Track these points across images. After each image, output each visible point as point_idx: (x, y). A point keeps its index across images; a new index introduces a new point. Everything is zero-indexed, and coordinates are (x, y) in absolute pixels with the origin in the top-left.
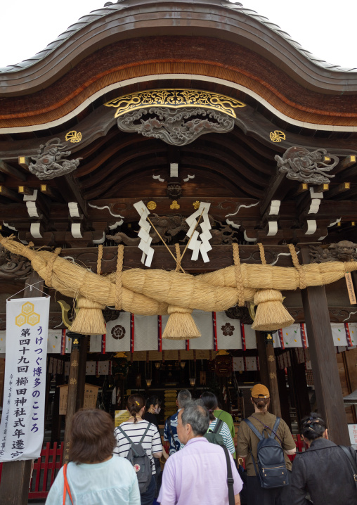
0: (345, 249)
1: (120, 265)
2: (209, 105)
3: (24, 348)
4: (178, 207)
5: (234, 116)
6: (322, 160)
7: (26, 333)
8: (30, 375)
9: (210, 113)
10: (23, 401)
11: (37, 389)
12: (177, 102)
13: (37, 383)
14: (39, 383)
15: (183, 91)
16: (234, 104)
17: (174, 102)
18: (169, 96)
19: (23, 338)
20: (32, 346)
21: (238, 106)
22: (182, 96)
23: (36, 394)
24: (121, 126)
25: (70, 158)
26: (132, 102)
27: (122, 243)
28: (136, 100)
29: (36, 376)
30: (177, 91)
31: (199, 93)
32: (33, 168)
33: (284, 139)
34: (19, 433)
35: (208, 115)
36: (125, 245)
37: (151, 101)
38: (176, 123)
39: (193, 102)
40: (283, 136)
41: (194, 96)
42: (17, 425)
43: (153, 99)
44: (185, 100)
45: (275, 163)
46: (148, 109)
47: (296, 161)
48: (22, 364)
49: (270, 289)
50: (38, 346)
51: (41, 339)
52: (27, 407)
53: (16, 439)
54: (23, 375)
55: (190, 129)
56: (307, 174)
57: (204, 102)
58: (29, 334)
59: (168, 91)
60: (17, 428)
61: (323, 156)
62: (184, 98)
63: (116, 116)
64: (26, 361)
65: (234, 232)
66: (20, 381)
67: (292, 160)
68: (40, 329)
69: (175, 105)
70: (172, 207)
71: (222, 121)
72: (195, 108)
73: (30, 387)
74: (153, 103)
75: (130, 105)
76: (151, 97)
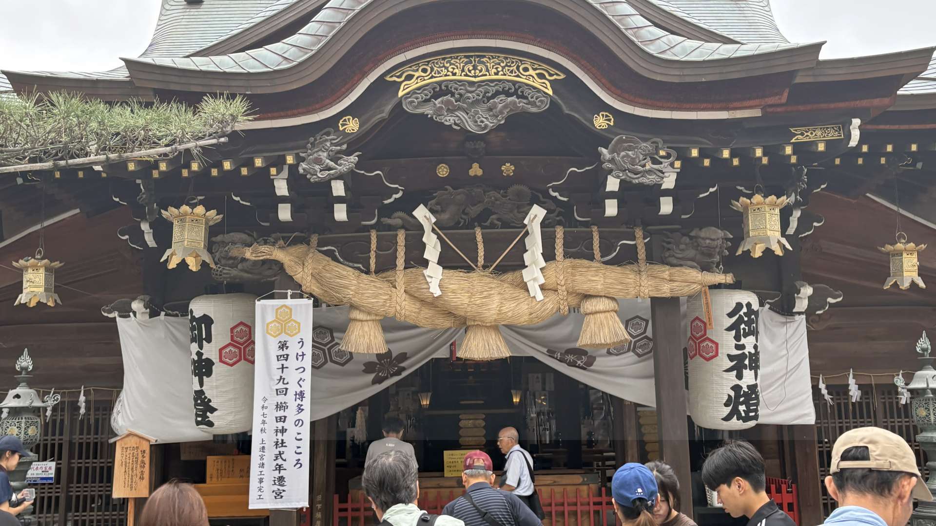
0: (708, 241)
1: (400, 262)
2: (518, 76)
3: (283, 365)
4: (480, 172)
5: (550, 92)
6: (657, 153)
7: (283, 346)
8: (290, 399)
9: (520, 87)
10: (283, 431)
11: (300, 416)
12: (477, 71)
13: (300, 409)
14: (303, 410)
15: (484, 56)
16: (551, 75)
17: (473, 72)
18: (466, 63)
19: (281, 352)
20: (292, 363)
21: (555, 77)
22: (483, 63)
23: (299, 422)
24: (407, 108)
26: (420, 73)
27: (403, 227)
28: (424, 71)
29: (299, 401)
30: (478, 56)
31: (506, 58)
32: (304, 169)
33: (612, 124)
34: (279, 468)
35: (516, 90)
36: (406, 230)
37: (445, 72)
38: (476, 102)
39: (498, 72)
40: (609, 120)
41: (499, 64)
42: (277, 458)
43: (447, 68)
44: (488, 70)
45: (599, 154)
46: (440, 83)
47: (624, 157)
48: (281, 386)
49: (601, 296)
50: (299, 364)
51: (303, 355)
52: (289, 438)
53: (276, 474)
54: (281, 399)
55: (494, 111)
56: (636, 173)
57: (511, 72)
58: (287, 348)
59: (466, 57)
60: (277, 462)
61: (657, 149)
62: (487, 67)
63: (401, 94)
64: (285, 382)
65: (559, 209)
66: (280, 406)
67: (618, 154)
68: (302, 342)
69: (475, 77)
70: (472, 173)
71: (534, 99)
72: (499, 81)
73: (291, 413)
74: (446, 75)
75: (417, 78)
76: (444, 66)
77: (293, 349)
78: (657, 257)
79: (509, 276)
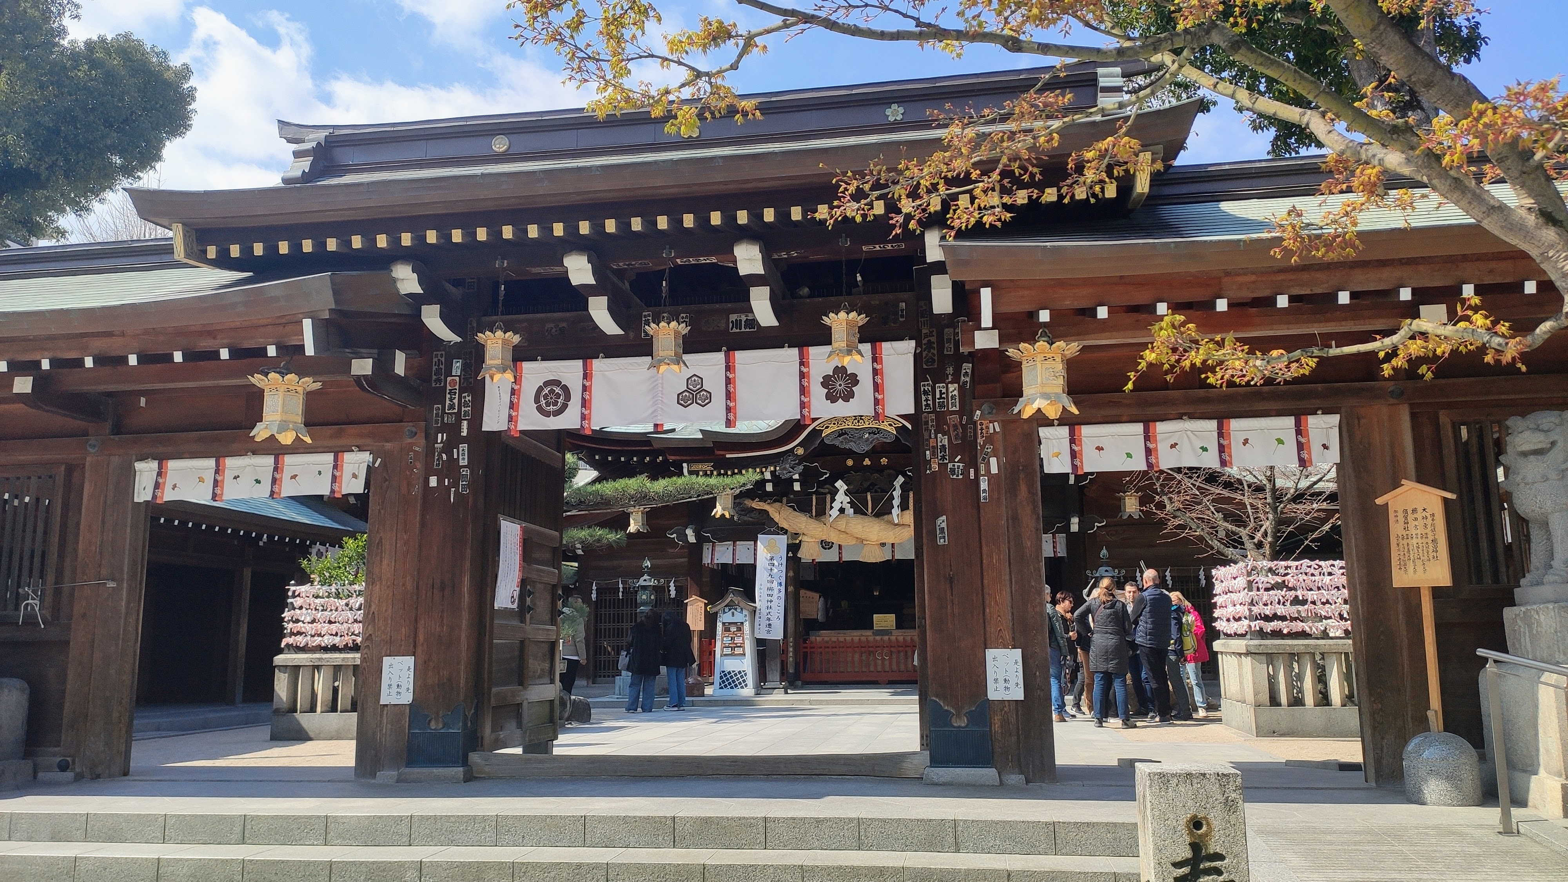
2: (879, 425)
3: (771, 569)
4: (869, 463)
5: (895, 433)
9: (880, 430)
10: (771, 601)
11: (779, 595)
14: (781, 585)
17: (857, 423)
18: (854, 420)
21: (897, 425)
22: (862, 419)
24: (826, 442)
25: (799, 464)
26: (832, 425)
27: (829, 493)
32: (779, 473)
34: (769, 619)
37: (844, 424)
38: (859, 438)
39: (869, 423)
41: (870, 420)
46: (842, 430)
55: (868, 442)
57: (876, 423)
59: (854, 417)
60: (768, 616)
63: (823, 435)
64: (772, 577)
70: (865, 463)
71: (888, 436)
72: (870, 428)
75: (831, 428)
79: (882, 519)
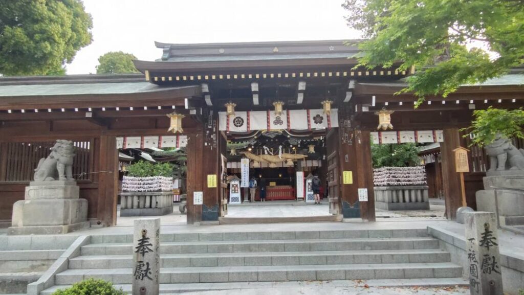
1: (261, 154)
8: (246, 172)
14: (248, 174)
24: (262, 135)
36: (262, 149)
49: (290, 158)
61: (296, 140)
70: (271, 141)
77: (246, 166)
78: (298, 153)
79: (276, 156)
